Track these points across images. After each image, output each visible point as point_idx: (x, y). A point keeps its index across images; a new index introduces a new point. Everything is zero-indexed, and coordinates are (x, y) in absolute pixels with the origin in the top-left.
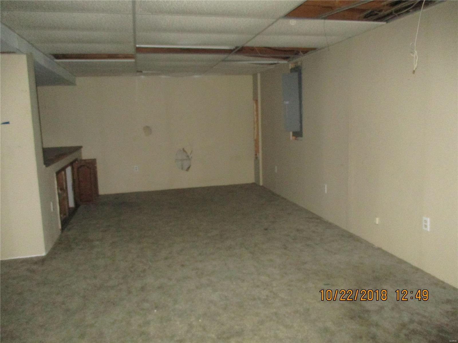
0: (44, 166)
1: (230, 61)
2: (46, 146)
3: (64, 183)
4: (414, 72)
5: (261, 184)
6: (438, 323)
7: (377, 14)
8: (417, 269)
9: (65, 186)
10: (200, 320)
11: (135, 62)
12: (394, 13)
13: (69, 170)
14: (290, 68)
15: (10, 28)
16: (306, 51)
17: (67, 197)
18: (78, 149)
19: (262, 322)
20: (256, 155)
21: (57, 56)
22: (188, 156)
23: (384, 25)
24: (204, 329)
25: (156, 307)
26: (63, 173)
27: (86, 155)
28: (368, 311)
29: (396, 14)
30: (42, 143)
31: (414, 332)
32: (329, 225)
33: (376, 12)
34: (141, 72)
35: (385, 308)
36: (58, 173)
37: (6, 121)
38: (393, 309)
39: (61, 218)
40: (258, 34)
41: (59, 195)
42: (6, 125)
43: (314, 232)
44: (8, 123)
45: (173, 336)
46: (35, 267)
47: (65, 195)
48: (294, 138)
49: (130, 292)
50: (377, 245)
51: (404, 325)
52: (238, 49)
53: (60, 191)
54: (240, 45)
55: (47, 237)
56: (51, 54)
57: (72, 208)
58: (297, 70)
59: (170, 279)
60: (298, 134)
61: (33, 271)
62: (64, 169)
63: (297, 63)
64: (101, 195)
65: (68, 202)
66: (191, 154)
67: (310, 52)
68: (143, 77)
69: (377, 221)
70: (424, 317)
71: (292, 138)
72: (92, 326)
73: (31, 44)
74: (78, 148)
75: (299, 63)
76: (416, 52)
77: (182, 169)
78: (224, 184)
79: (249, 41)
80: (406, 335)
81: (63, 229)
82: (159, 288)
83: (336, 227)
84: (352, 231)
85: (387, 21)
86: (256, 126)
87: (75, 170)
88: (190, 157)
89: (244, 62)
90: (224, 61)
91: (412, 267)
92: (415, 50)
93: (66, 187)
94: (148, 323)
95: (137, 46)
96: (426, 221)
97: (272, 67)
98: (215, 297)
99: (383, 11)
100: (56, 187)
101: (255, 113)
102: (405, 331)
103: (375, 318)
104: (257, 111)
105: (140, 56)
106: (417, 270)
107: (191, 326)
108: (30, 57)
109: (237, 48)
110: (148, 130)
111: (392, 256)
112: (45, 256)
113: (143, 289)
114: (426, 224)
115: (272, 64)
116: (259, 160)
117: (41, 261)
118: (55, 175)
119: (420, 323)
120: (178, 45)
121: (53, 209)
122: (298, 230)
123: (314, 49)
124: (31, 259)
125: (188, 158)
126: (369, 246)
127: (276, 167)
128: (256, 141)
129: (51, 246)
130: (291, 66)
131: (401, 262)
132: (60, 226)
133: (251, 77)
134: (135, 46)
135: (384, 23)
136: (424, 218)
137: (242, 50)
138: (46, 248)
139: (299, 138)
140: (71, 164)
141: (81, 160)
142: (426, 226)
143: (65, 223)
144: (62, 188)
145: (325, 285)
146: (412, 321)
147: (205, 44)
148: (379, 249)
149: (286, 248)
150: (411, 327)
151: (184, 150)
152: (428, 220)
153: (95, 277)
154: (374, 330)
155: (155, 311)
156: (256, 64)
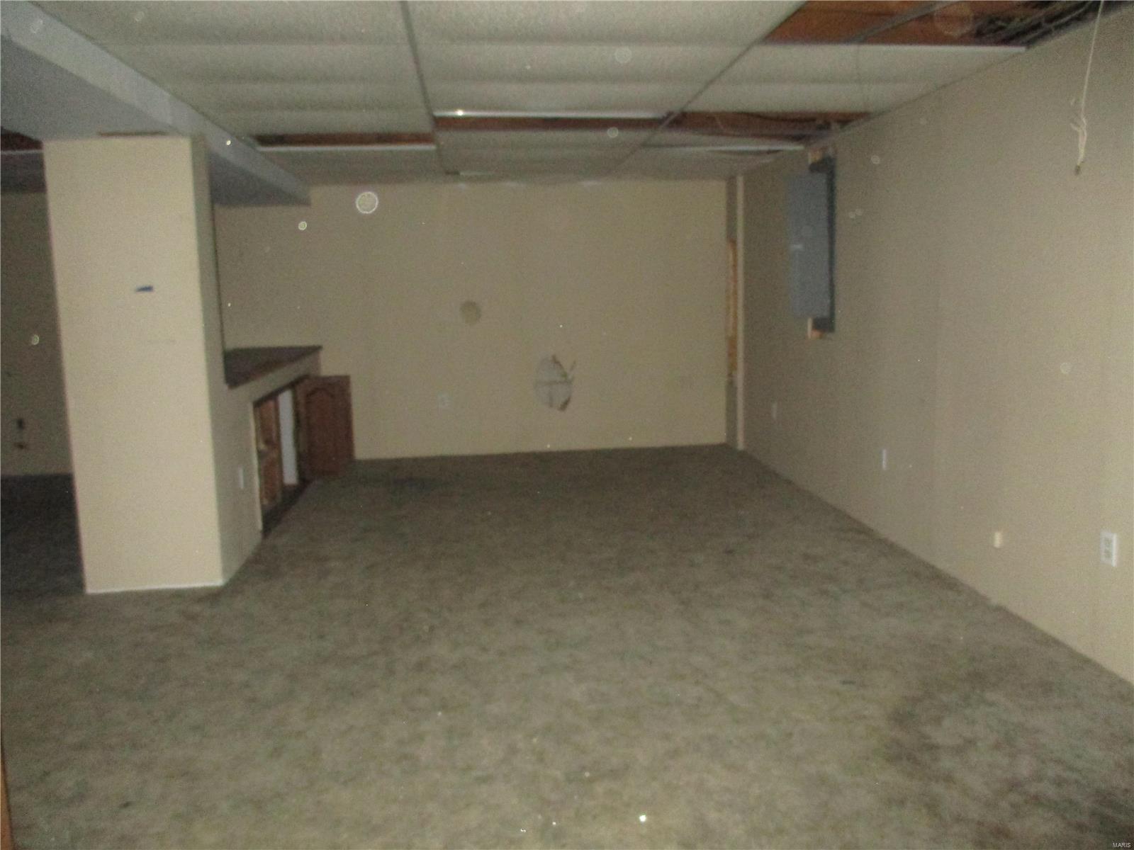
0: (226, 387)
1: (659, 146)
2: (231, 344)
3: (274, 426)
4: (1078, 170)
5: (741, 445)
6: (1103, 786)
7: (1001, 28)
8: (1087, 661)
9: (274, 435)
10: (535, 740)
11: (439, 151)
12: (1044, 24)
13: (286, 400)
14: (810, 162)
15: (153, 80)
16: (845, 119)
17: (279, 460)
18: (312, 351)
19: (675, 754)
20: (730, 375)
21: (265, 140)
22: (565, 375)
23: (1019, 53)
24: (541, 760)
25: (444, 707)
26: (271, 404)
27: (329, 366)
28: (933, 748)
29: (1051, 26)
30: (223, 336)
31: (1037, 800)
32: (889, 549)
33: (1000, 23)
34: (457, 173)
35: (979, 744)
36: (258, 404)
37: (147, 284)
38: (997, 746)
39: (263, 507)
40: (712, 82)
41: (261, 455)
42: (146, 294)
43: (846, 563)
44: (148, 289)
45: (469, 768)
46: (197, 608)
47: (274, 455)
48: (816, 334)
49: (391, 672)
50: (995, 600)
51: (1014, 785)
52: (672, 117)
53: (262, 446)
54: (676, 107)
55: (228, 547)
56: (251, 136)
57: (290, 486)
58: (826, 167)
59: (485, 649)
60: (825, 325)
61: (193, 617)
62: (273, 396)
63: (824, 149)
64: (360, 462)
65: (281, 472)
66: (572, 368)
67: (855, 123)
68: (462, 186)
69: (998, 539)
70: (1071, 769)
71: (811, 333)
72: (299, 734)
73: (203, 113)
74: (314, 350)
75: (830, 152)
76: (1084, 120)
77: (551, 405)
78: (650, 445)
79: (696, 97)
80: (1013, 806)
81: (267, 530)
82: (455, 667)
83: (904, 553)
84: (942, 564)
85: (1029, 44)
86: (731, 302)
87: (302, 400)
88: (570, 377)
89: (697, 149)
90: (645, 145)
91: (1072, 654)
92: (1082, 116)
93: (279, 436)
94: (420, 737)
95: (438, 114)
96: (1109, 542)
97: (768, 160)
98: (578, 692)
99: (1017, 20)
100: (253, 434)
101: (731, 273)
102: (1015, 797)
103: (947, 763)
104: (735, 266)
105: (445, 137)
106: (1084, 663)
107: (513, 750)
108: (198, 142)
109: (670, 114)
110: (471, 309)
111: (1027, 626)
112: (221, 586)
113: (420, 666)
114: (1108, 549)
115: (769, 152)
116: (736, 388)
117: (211, 596)
118: (250, 408)
119: (1059, 782)
120: (525, 110)
121: (246, 484)
122: (806, 557)
123: (863, 116)
124: (193, 591)
125: (566, 380)
126: (978, 600)
127: (775, 406)
128: (732, 342)
129: (236, 566)
130: (813, 157)
131: (1050, 642)
132: (260, 525)
133: (723, 184)
134: (430, 113)
135: (1022, 49)
136: (1105, 534)
137: (682, 120)
138: (225, 570)
139: (829, 335)
140: (292, 386)
141: (317, 378)
142: (1108, 555)
143: (272, 519)
144: (270, 438)
145: (844, 683)
146: (1039, 778)
147: (590, 108)
148: (999, 609)
149: (767, 596)
150: (1033, 789)
151: (555, 361)
152: (1115, 539)
153: (322, 637)
154: (938, 789)
155: (440, 714)
156: (725, 152)
